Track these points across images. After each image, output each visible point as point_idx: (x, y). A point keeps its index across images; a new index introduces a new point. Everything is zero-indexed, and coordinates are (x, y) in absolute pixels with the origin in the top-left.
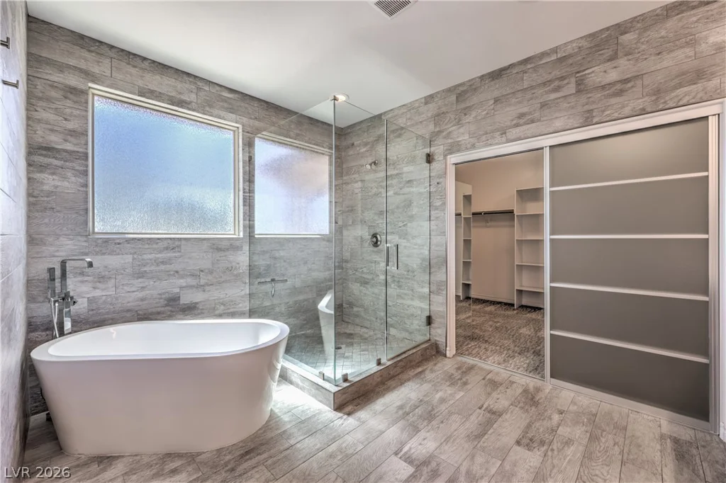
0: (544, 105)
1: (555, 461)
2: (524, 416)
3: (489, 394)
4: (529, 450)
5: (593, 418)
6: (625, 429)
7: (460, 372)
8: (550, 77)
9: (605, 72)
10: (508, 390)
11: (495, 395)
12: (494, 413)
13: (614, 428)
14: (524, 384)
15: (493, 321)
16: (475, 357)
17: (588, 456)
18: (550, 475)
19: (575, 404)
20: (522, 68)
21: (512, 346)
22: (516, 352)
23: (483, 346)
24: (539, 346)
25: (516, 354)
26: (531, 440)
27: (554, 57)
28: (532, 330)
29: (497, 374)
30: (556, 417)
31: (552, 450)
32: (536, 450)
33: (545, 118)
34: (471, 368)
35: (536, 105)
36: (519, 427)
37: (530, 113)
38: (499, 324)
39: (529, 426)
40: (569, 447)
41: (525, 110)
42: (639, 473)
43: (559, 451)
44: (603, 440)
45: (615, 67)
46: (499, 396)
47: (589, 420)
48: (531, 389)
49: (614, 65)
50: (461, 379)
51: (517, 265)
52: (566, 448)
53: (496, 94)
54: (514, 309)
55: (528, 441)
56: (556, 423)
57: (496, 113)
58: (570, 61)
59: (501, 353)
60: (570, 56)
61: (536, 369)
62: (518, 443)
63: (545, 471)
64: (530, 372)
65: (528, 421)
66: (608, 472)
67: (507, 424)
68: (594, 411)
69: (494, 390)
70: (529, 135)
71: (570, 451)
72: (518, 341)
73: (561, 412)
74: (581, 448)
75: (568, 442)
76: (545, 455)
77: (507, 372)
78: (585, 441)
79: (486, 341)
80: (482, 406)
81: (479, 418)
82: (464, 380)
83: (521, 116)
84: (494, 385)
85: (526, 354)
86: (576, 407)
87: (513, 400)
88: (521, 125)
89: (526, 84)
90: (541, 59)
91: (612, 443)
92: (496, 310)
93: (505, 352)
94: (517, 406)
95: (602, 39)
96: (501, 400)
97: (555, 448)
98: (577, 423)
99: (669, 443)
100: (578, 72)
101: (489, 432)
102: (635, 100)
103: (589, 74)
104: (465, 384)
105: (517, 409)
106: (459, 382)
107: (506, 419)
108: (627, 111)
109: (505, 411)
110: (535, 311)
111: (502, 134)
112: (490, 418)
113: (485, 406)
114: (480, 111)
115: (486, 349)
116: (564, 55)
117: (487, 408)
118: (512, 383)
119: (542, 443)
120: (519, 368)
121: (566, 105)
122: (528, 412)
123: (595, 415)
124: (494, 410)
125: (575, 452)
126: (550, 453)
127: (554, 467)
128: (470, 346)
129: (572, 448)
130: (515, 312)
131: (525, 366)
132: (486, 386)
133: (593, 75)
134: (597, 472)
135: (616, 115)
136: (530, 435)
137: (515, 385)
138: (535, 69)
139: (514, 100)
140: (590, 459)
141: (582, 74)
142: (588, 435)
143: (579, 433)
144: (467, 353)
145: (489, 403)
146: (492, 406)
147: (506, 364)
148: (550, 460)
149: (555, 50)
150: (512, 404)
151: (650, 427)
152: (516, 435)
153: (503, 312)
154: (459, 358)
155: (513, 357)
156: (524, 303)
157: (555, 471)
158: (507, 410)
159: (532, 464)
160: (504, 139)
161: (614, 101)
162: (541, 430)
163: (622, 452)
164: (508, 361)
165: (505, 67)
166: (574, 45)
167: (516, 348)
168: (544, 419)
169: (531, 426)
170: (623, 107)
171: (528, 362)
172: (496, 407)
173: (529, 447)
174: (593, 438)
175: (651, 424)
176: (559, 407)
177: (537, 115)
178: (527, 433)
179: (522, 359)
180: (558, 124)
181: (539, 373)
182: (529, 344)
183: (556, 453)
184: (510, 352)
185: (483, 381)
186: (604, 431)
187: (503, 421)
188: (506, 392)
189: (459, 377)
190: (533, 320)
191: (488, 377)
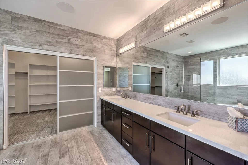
0: (57, 42)
1: (72, 154)
2: (56, 149)
3: (39, 151)
4: (64, 157)
5: (74, 137)
6: (81, 135)
7: (17, 151)
8: (60, 34)
9: (75, 40)
10: (45, 145)
11: (41, 150)
12: (45, 156)
13: (80, 136)
14: (50, 139)
15: (21, 122)
16: (22, 141)
17: (78, 147)
18: (73, 159)
19: (68, 136)
20: (49, 24)
21: (37, 129)
22: (40, 130)
23: (23, 135)
24: (48, 124)
25: (41, 131)
26: (63, 154)
27: (61, 28)
28: (42, 120)
29: (37, 142)
30: (66, 143)
31: (70, 152)
32: (66, 155)
33: (58, 46)
34: (23, 147)
35: (55, 41)
36: (57, 153)
37: (52, 42)
38: (24, 123)
39: (60, 151)
40: (73, 148)
41: (50, 40)
42: (88, 143)
43: (71, 151)
44: (79, 141)
45: (77, 41)
46: (43, 149)
47: (74, 138)
48: (54, 140)
49: (78, 40)
50: (21, 154)
51: (29, 95)
52: (73, 149)
53: (37, 28)
54: (28, 114)
55: (62, 155)
56: (67, 144)
57: (36, 36)
58: (66, 32)
59: (34, 134)
60: (66, 30)
61: (51, 132)
62: (60, 158)
63: (71, 159)
64: (50, 134)
65: (58, 149)
66: (84, 147)
67: (53, 156)
68: (73, 135)
69: (40, 148)
70: (52, 50)
71: (74, 149)
72: (38, 126)
73: (66, 141)
74: (76, 146)
75: (72, 147)
76: (69, 155)
77: (41, 139)
78: (76, 144)
79: (23, 132)
80: (39, 157)
81: (41, 162)
82: (23, 153)
83: (49, 42)
84: (39, 146)
85: (44, 129)
86: (69, 137)
87: (49, 147)
88: (48, 45)
89: (51, 31)
90: (56, 26)
91: (81, 140)
92: (18, 117)
93: (35, 132)
94: (52, 148)
95: (74, 31)
96: (45, 150)
97: (70, 151)
98: (72, 141)
99: (89, 133)
100: (68, 37)
101: (48, 163)
102: (81, 51)
103: (71, 39)
104: (25, 154)
105: (53, 149)
106: (20, 155)
107: (51, 154)
108: (80, 53)
109: (49, 152)
110: (38, 112)
111: (40, 46)
112: (45, 159)
113: (40, 156)
114: (27, 31)
115: (26, 135)
116: (64, 29)
117: (41, 156)
118: (45, 142)
119: (66, 152)
120: (45, 135)
121: (64, 45)
122: (57, 147)
123: (74, 136)
124: (45, 154)
125: (75, 149)
126: (70, 153)
127: (73, 156)
128: (15, 138)
129: (74, 148)
130: (29, 115)
131: (47, 133)
132: (35, 149)
133: (72, 40)
134: (82, 149)
135: (78, 53)
136: (62, 153)
137: (47, 142)
138: (55, 28)
139: (45, 35)
140: (79, 147)
141: (69, 38)
142: (75, 142)
143: (73, 143)
144: (15, 141)
145: (41, 153)
146: (43, 154)
147: (39, 136)
148: (71, 155)
149: (61, 26)
150: (50, 148)
151: (85, 132)
152: (58, 156)
153: (23, 117)
154: (12, 146)
155: (40, 133)
156: (31, 111)
157: (74, 157)
158: (50, 151)
159: (67, 160)
160: (41, 48)
161: (77, 49)
162: (64, 149)
163: (84, 141)
164: (39, 135)
165: (41, 20)
166: (67, 28)
167: (39, 129)
168: (63, 146)
169: (60, 150)
170: (79, 52)
171: (47, 131)
172: (45, 153)
173: (64, 156)
174: (77, 142)
175: (85, 131)
176: (65, 140)
177: (55, 44)
178: (61, 153)
179: (44, 132)
180: (62, 50)
181: (53, 133)
182: (43, 125)
183: (71, 152)
184: (38, 131)
185: (32, 148)
186: (78, 138)
187: (51, 155)
188: (45, 146)
189: (19, 153)
190: (39, 116)
191: (34, 145)
